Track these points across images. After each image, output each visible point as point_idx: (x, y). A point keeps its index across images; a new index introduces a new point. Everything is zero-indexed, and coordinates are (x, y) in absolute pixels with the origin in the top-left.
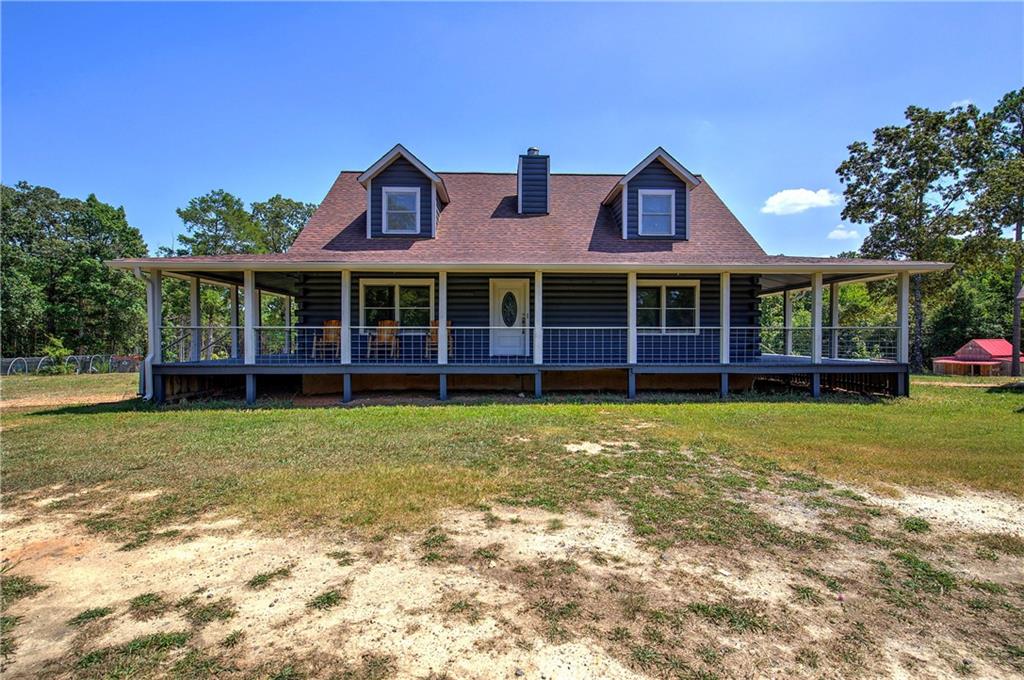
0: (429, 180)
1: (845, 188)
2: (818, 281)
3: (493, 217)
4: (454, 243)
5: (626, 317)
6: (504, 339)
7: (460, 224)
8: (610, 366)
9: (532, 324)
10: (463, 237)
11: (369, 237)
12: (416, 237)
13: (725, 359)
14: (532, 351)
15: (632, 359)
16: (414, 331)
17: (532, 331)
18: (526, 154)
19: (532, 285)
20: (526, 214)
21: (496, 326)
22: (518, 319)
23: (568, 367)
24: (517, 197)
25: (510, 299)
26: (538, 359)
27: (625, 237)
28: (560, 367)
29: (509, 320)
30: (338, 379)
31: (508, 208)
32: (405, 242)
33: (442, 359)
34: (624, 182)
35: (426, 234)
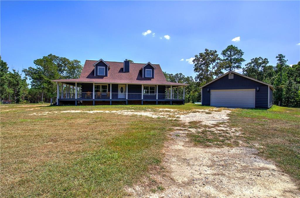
0: (107, 66)
1: (195, 65)
2: (171, 87)
3: (119, 72)
4: (112, 77)
5: (141, 92)
6: (121, 95)
7: (112, 74)
8: (139, 100)
9: (126, 93)
10: (113, 76)
11: (95, 76)
12: (104, 76)
13: (157, 99)
14: (126, 97)
15: (142, 99)
16: (104, 94)
17: (126, 94)
18: (125, 60)
19: (126, 86)
20: (125, 72)
21: (119, 93)
22: (124, 92)
23: (132, 100)
24: (123, 68)
25: (122, 88)
26: (127, 99)
27: (143, 77)
28: (131, 100)
29: (122, 92)
30: (92, 101)
31: (121, 70)
32: (102, 77)
33: (111, 98)
34: (143, 68)
35: (106, 75)
